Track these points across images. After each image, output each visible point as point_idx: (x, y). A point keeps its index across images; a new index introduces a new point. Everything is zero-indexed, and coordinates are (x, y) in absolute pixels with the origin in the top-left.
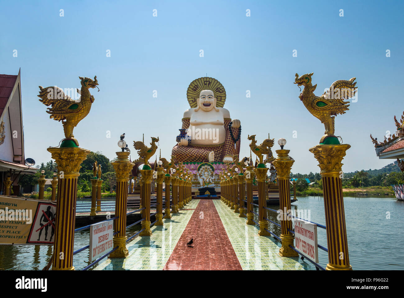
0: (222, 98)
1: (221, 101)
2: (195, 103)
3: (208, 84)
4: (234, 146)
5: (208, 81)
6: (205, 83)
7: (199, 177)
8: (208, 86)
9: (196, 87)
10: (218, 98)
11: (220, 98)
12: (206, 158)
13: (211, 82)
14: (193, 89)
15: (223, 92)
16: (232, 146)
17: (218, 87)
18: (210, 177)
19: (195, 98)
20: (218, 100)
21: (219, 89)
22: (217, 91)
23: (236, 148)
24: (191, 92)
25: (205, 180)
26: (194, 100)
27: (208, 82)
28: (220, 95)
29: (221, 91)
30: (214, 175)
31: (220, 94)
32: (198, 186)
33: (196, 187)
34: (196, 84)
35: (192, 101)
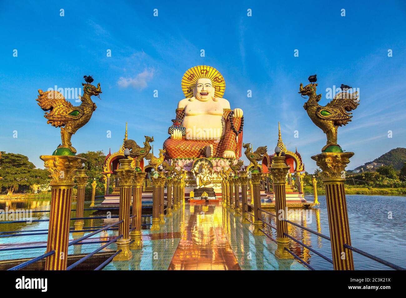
0: (221, 88)
1: (219, 91)
2: (191, 93)
3: (205, 73)
4: (236, 139)
5: (205, 70)
6: (202, 72)
7: (194, 175)
8: (206, 75)
9: (192, 76)
10: (216, 88)
11: (218, 88)
12: (203, 153)
13: (208, 71)
14: (188, 78)
15: (221, 82)
16: (233, 139)
17: (216, 76)
18: (208, 175)
19: (190, 88)
20: (216, 90)
21: (217, 78)
22: (215, 81)
23: (238, 142)
24: (187, 82)
25: (202, 179)
26: (190, 90)
27: (205, 72)
28: (219, 85)
29: (219, 81)
30: (213, 172)
31: (218, 83)
32: (193, 186)
33: (191, 187)
34: (192, 73)
35: (188, 91)
